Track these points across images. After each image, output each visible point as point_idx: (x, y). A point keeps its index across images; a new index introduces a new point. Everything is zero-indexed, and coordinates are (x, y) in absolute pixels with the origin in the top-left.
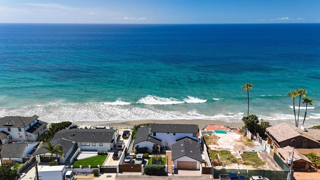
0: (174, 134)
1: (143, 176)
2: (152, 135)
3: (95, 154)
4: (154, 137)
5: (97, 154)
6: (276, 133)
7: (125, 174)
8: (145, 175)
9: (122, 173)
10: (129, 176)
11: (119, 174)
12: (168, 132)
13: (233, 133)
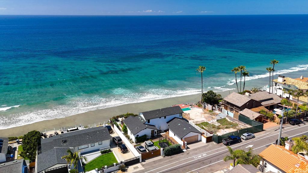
0: (165, 118)
1: (165, 158)
2: (147, 123)
3: (98, 154)
4: (149, 124)
5: (100, 154)
6: (233, 101)
7: (148, 161)
8: (166, 157)
9: (145, 161)
10: (154, 161)
11: (143, 163)
12: (160, 116)
13: (195, 108)
